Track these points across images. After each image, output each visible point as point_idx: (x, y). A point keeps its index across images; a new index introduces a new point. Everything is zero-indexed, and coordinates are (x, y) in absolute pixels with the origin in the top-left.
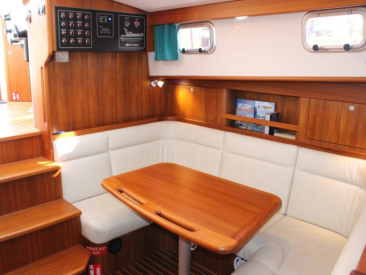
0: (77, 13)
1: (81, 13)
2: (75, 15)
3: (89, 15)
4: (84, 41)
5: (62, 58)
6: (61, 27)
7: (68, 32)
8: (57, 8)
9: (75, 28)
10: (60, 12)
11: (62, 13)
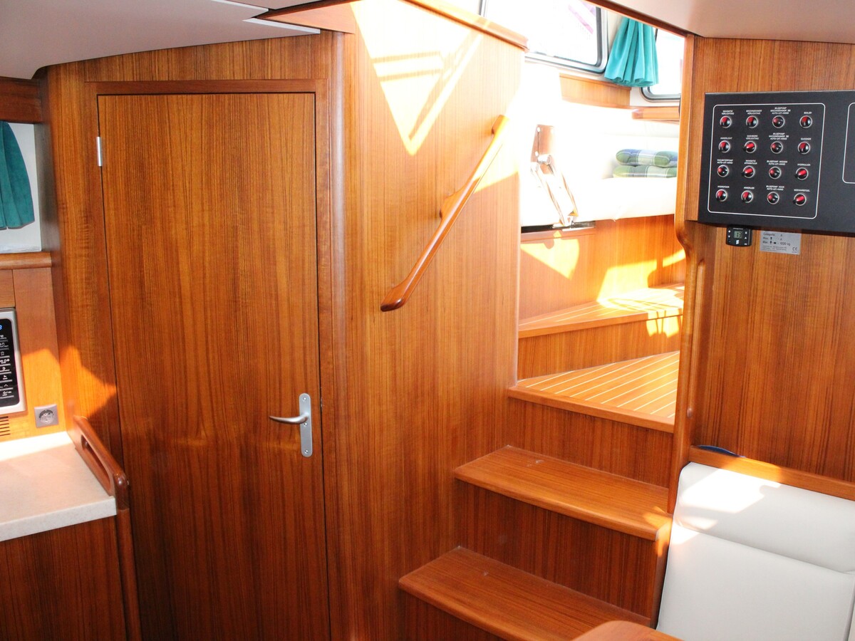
0: (773, 107)
1: (788, 107)
2: (766, 116)
3: (817, 112)
4: (787, 194)
5: (780, 241)
6: (720, 154)
7: (737, 166)
8: (710, 100)
9: (763, 154)
10: (719, 110)
11: (724, 112)
